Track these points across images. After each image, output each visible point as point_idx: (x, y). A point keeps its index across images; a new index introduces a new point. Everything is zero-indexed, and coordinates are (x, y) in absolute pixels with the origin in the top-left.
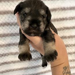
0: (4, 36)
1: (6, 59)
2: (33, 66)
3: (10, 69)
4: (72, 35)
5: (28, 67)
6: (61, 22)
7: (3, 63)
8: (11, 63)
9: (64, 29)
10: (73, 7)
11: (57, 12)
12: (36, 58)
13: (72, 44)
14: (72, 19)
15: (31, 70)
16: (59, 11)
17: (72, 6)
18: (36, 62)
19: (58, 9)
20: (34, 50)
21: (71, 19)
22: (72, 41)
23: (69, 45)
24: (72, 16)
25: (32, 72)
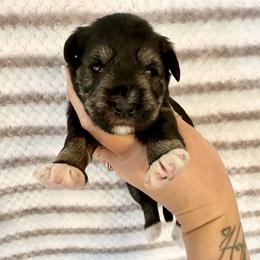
0: (27, 134)
1: (37, 200)
2: (115, 225)
3: (48, 227)
4: (244, 139)
5: (101, 227)
6: (212, 96)
7: (27, 210)
8: (50, 212)
9: (220, 121)
10: (255, 47)
11: (200, 61)
12: (124, 206)
13: (242, 168)
14: (248, 86)
15: (111, 237)
16: (206, 58)
17: (254, 44)
18: (124, 216)
19: (205, 51)
20: (118, 183)
21: (245, 88)
22: (245, 157)
23: (234, 168)
24: (250, 78)
25: (111, 243)
